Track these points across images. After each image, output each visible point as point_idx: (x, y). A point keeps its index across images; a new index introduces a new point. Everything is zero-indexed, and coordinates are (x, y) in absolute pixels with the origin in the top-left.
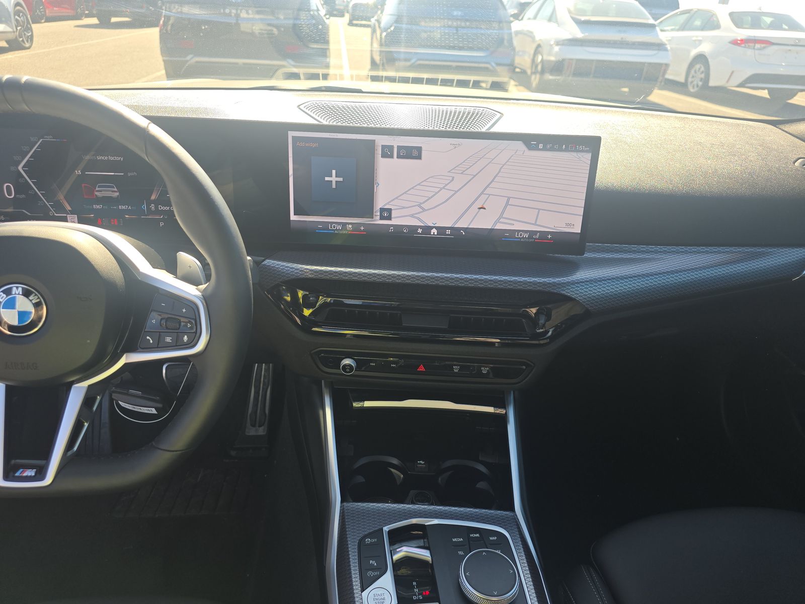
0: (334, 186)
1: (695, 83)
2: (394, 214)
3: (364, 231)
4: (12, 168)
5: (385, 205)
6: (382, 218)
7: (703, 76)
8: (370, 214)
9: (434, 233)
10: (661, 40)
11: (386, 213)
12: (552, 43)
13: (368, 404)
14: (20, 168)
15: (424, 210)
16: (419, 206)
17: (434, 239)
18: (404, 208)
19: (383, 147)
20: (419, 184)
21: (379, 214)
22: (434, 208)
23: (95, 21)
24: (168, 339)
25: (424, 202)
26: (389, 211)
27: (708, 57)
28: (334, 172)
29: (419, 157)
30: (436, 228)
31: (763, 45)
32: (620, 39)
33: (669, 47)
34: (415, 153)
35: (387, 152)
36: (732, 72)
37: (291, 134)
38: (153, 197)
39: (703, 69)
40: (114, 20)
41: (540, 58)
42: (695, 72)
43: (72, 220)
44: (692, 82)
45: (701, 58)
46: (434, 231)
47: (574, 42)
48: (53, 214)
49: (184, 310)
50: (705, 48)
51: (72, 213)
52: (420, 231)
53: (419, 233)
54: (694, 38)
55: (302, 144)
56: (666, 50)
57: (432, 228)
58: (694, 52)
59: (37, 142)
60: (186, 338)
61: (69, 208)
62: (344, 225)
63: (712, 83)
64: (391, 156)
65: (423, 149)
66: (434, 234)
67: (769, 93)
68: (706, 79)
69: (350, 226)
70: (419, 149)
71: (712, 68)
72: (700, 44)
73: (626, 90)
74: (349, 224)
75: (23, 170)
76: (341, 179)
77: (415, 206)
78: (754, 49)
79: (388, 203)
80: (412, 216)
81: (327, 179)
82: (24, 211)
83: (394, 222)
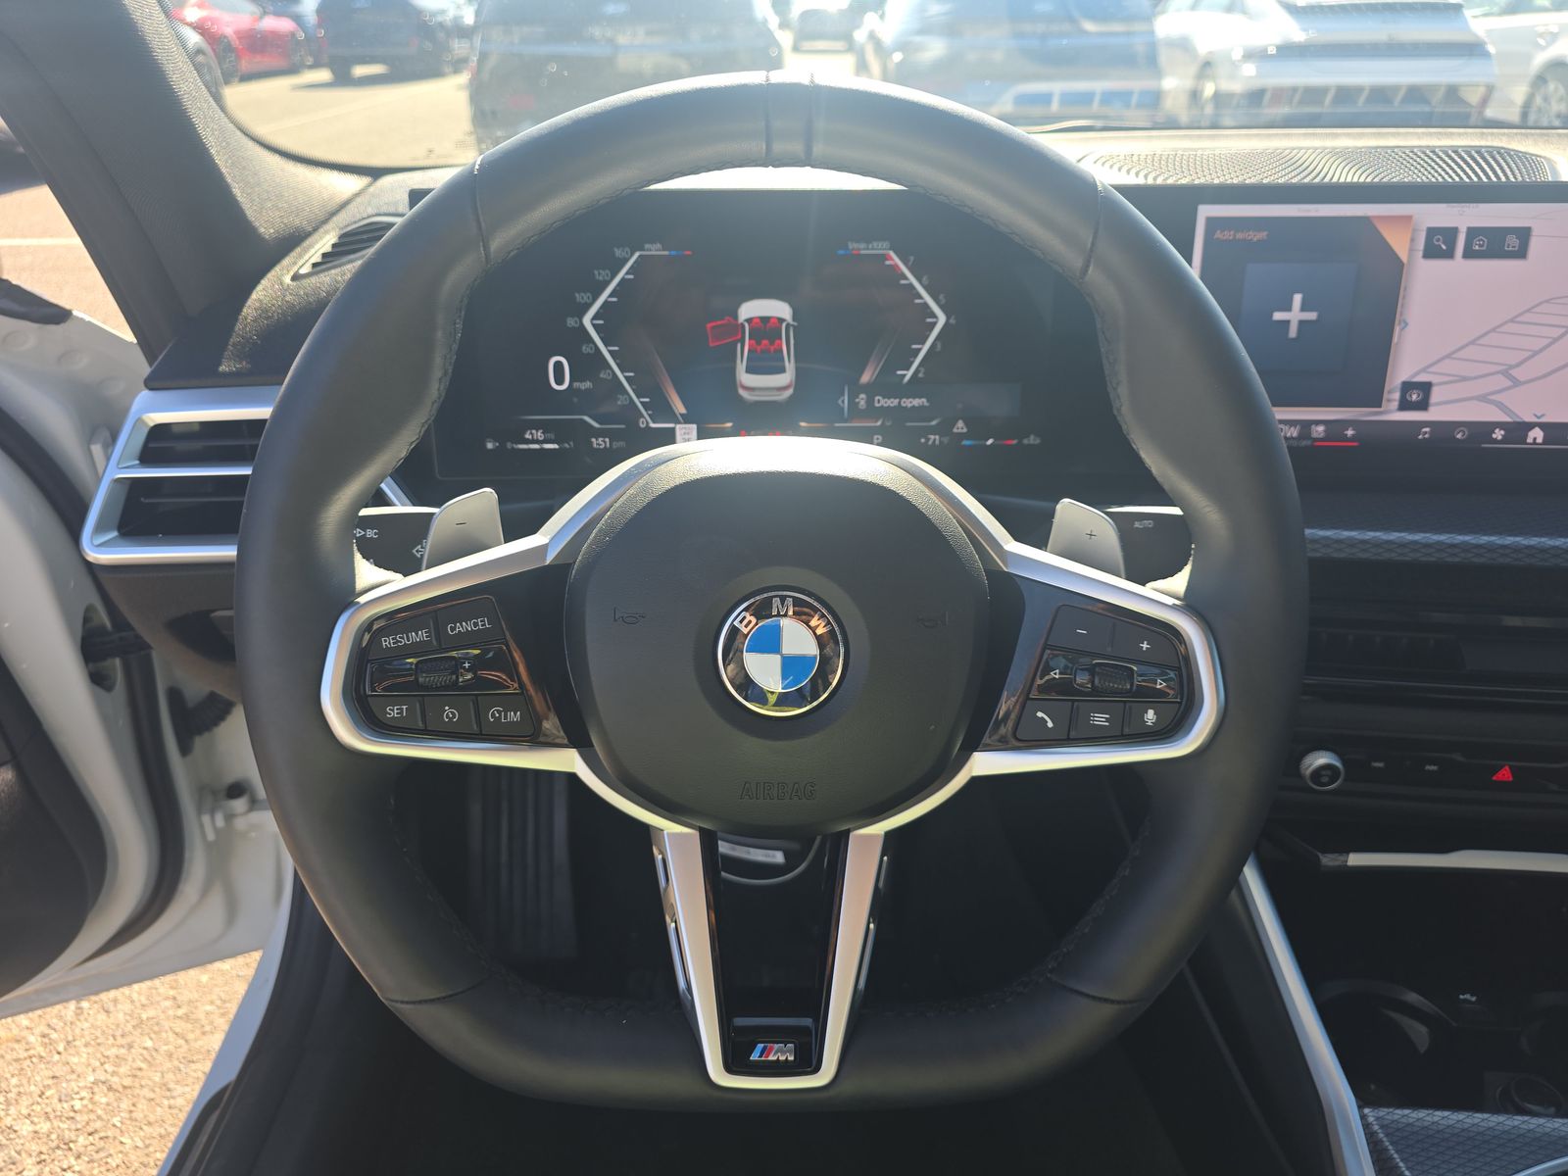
0: (1293, 332)
1: (1545, 121)
2: (1436, 396)
3: (1353, 438)
4: (571, 322)
5: (1417, 374)
6: (1405, 405)
7: (1562, 106)
8: (1376, 399)
9: (1535, 439)
10: (1475, 35)
11: (1418, 394)
12: (1237, 55)
13: (1356, 859)
14: (587, 321)
15: (1516, 383)
16: (1506, 373)
17: (1535, 453)
18: (1464, 379)
19: (1432, 232)
20: (1512, 321)
21: (1397, 396)
22: (1545, 376)
23: (326, 75)
24: (1100, 719)
25: (1518, 365)
26: (1426, 388)
28: (1298, 298)
29: (1521, 253)
30: (1543, 426)
32: (1385, 39)
33: (1491, 49)
34: (1512, 242)
35: (1439, 245)
37: (1205, 211)
38: (865, 378)
40: (358, 70)
41: (1209, 90)
43: (687, 437)
44: (1537, 121)
45: (1558, 71)
46: (1537, 435)
47: (1289, 51)
48: (647, 423)
49: (1145, 646)
51: (687, 419)
52: (1498, 434)
53: (1496, 441)
54: (1540, 29)
55: (1228, 235)
56: (1486, 55)
57: (1531, 426)
59: (626, 260)
60: (1150, 716)
61: (680, 408)
62: (1306, 425)
64: (1449, 254)
65: (1534, 232)
66: (1534, 443)
69: (1321, 428)
70: (1524, 234)
72: (1553, 41)
74: (1318, 422)
75: (594, 325)
76: (1312, 316)
77: (1498, 372)
79: (1424, 370)
80: (1483, 398)
81: (1278, 316)
82: (587, 418)
83: (1433, 414)
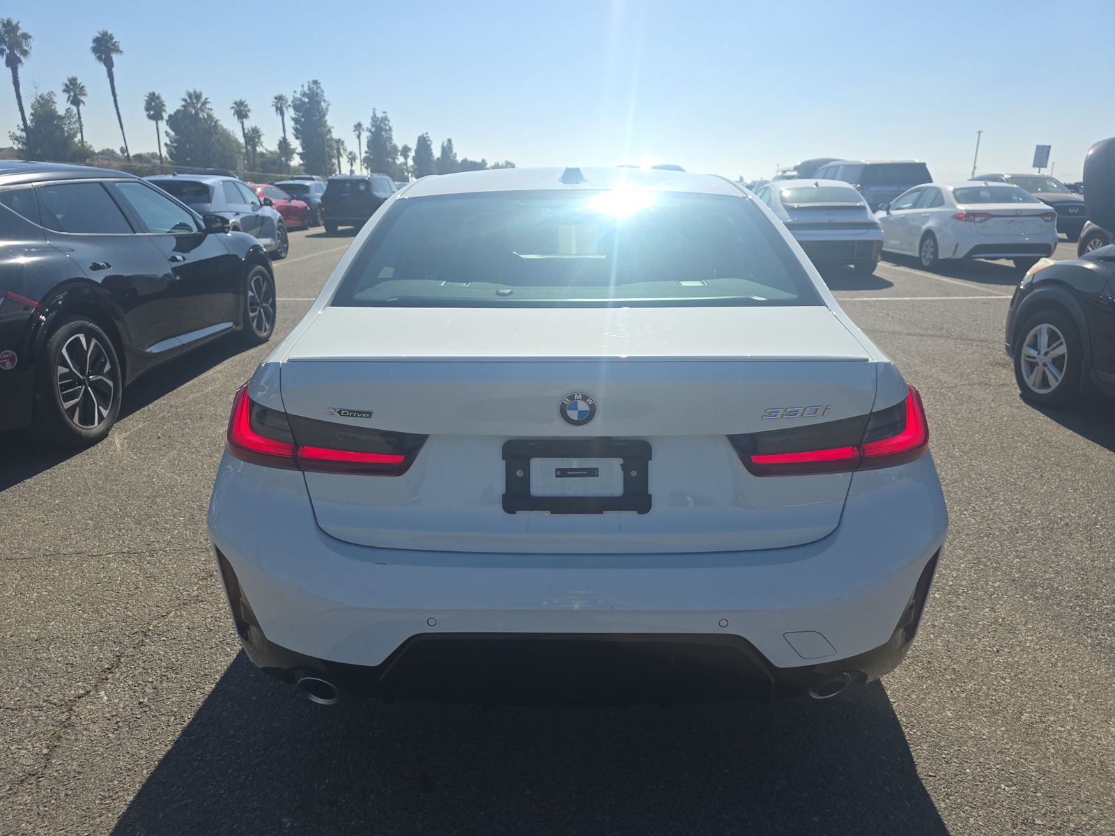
1: (928, 257)
7: (932, 250)
10: (870, 220)
23: (322, 230)
27: (935, 231)
31: (983, 218)
32: (828, 221)
33: (880, 226)
36: (957, 245)
39: (932, 244)
40: (340, 228)
42: (927, 247)
44: (925, 256)
45: (929, 234)
50: (931, 224)
54: (923, 215)
56: (877, 228)
58: (924, 227)
63: (941, 257)
67: (1015, 263)
68: (936, 253)
71: (938, 241)
72: (928, 221)
73: (852, 266)
78: (974, 222)
